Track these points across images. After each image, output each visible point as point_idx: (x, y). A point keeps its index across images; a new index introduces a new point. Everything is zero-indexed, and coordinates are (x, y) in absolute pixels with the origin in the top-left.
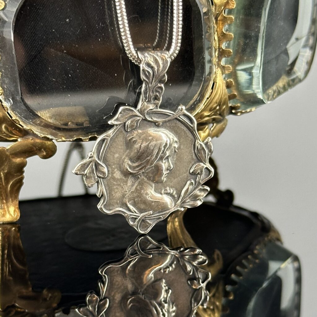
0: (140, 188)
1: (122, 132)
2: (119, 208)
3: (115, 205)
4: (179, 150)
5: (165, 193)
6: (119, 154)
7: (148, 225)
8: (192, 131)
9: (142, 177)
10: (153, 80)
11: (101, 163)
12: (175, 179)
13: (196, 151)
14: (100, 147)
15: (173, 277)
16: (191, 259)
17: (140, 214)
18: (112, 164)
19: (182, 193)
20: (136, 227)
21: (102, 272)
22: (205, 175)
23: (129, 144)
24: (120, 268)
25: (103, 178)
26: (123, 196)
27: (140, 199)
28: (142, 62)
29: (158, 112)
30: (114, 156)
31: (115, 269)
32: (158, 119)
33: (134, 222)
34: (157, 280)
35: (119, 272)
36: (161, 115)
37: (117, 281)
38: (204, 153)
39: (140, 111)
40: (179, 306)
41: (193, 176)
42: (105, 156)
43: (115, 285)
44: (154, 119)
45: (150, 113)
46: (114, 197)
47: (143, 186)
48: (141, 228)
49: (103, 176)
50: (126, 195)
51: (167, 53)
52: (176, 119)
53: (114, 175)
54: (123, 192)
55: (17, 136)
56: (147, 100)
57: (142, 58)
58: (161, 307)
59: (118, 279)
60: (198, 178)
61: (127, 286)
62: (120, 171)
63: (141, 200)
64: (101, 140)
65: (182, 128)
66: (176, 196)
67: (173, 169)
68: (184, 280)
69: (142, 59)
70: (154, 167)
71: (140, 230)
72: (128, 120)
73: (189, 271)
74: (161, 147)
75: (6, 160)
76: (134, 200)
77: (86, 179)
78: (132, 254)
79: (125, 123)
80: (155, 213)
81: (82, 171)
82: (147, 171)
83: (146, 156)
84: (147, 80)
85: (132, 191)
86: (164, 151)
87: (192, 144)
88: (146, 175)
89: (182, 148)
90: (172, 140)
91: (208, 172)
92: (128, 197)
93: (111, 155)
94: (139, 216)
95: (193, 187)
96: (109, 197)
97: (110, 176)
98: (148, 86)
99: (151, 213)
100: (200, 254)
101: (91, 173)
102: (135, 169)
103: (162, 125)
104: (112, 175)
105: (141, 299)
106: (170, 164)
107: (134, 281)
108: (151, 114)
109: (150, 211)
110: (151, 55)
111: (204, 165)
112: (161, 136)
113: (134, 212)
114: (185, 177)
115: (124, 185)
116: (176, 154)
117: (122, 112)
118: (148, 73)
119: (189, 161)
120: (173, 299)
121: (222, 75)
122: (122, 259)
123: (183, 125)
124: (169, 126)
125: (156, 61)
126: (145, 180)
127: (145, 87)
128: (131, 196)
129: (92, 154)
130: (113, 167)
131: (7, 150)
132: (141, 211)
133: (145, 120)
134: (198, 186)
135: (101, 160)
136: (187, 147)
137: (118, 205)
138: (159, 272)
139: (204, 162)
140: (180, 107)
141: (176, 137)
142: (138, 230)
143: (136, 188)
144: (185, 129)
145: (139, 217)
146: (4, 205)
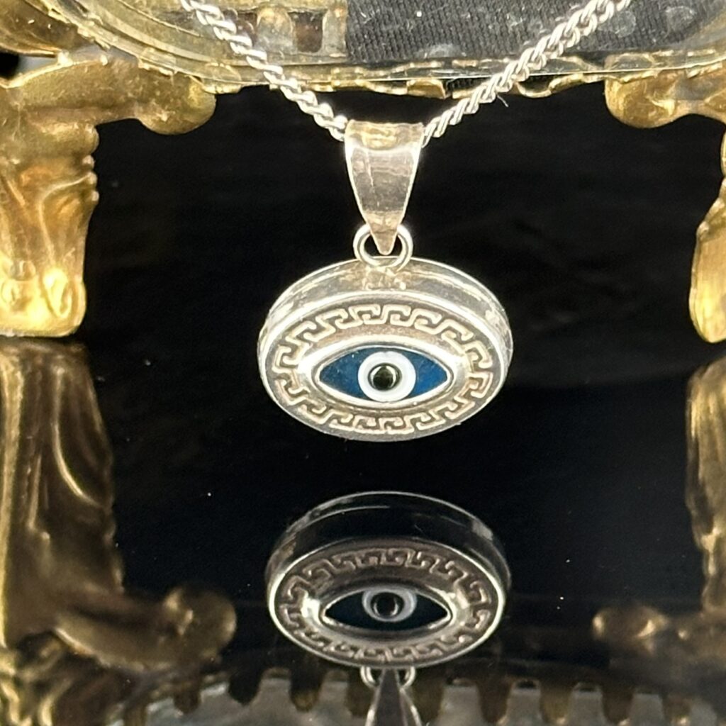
55: (52, 45)
131: (13, 91)
146: (24, 265)
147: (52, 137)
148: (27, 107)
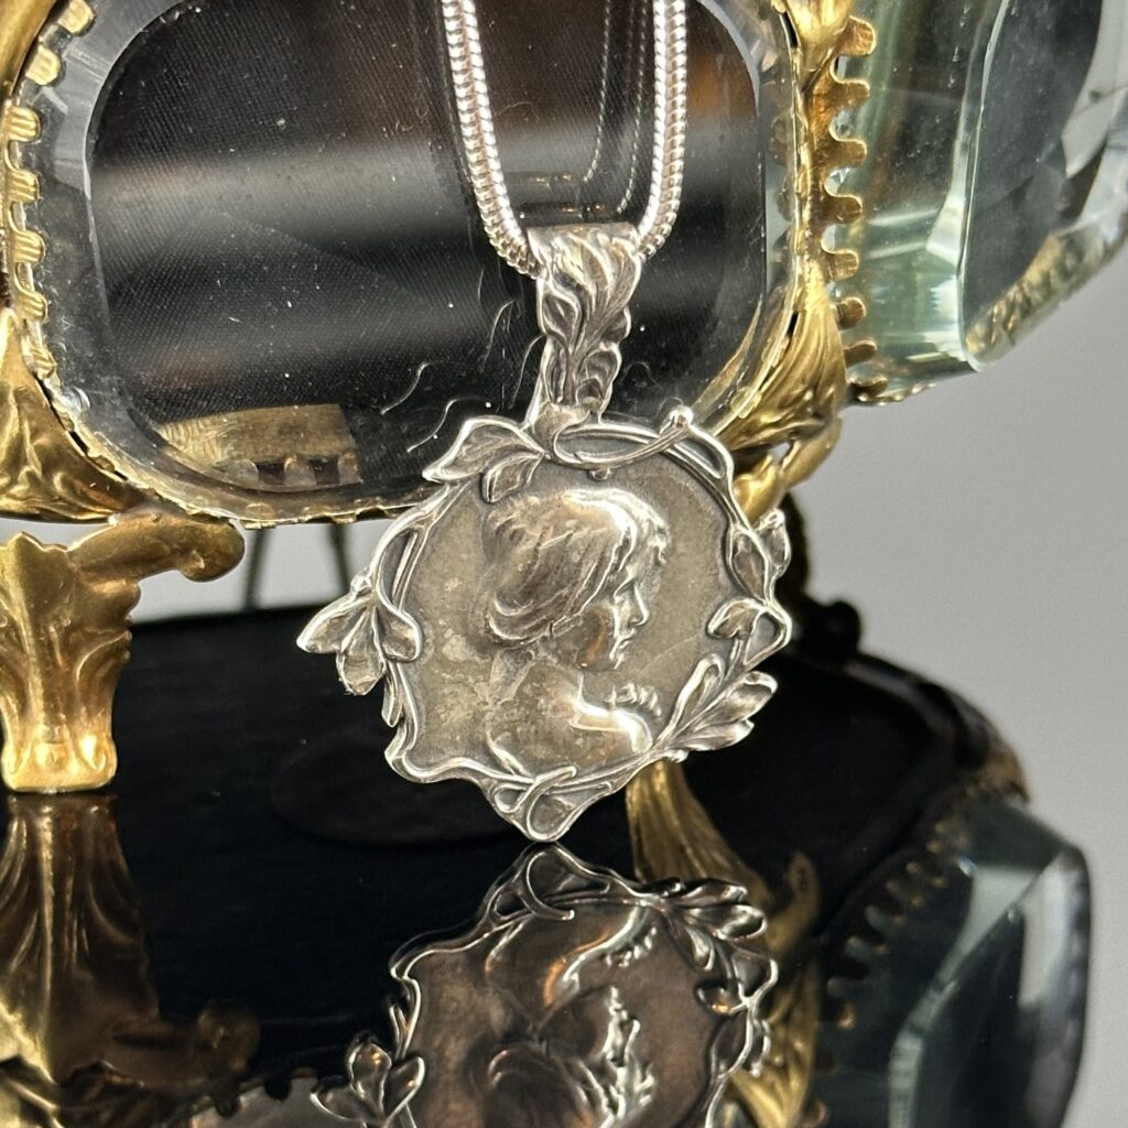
0: (533, 689)
1: (472, 503)
2: (461, 759)
3: (445, 750)
4: (672, 559)
5: (619, 705)
6: (461, 579)
7: (560, 811)
8: (718, 494)
9: (542, 653)
10: (580, 330)
11: (398, 613)
12: (654, 654)
13: (729, 560)
14: (395, 557)
15: (645, 980)
16: (709, 919)
17: (534, 778)
18: (438, 613)
19: (679, 701)
20: (517, 820)
21: (400, 972)
22: (760, 637)
23: (498, 542)
24: (462, 958)
25: (403, 662)
26: (477, 718)
27: (533, 728)
28: (544, 273)
29: (599, 434)
30: (442, 587)
31: (444, 962)
32: (599, 457)
33: (512, 803)
34: (593, 991)
35: (459, 970)
36: (609, 443)
37: (453, 999)
38: (757, 567)
39: (534, 432)
40: (667, 1074)
41: (720, 645)
42: (414, 588)
43: (446, 1012)
44: (582, 457)
45: (570, 437)
46: (443, 722)
47: (545, 685)
48: (536, 823)
49: (407, 654)
50: (483, 714)
51: (633, 233)
52: (663, 454)
53: (445, 650)
54: (474, 704)
55: (106, 507)
56: (560, 399)
57: (541, 256)
58: (604, 1081)
59: (457, 992)
60: (735, 648)
61: (487, 1015)
62: (466, 635)
63: (536, 732)
64: (397, 536)
65: (680, 485)
66: (659, 712)
67: (650, 624)
68: (683, 987)
69: (545, 261)
70: (585, 619)
71: (534, 829)
72: (493, 464)
73: (701, 958)
74: (607, 554)
75: (67, 586)
76: (512, 730)
77: (344, 669)
78: (505, 911)
79: (482, 475)
80: (587, 771)
81: (333, 642)
82: (560, 634)
83: (554, 583)
84: (559, 331)
85: (507, 702)
86: (616, 566)
87: (715, 538)
88: (553, 645)
89: (682, 551)
90: (645, 526)
91: (772, 627)
92: (492, 720)
93: (433, 582)
94: (530, 785)
95: (719, 679)
96: (427, 724)
97: (430, 652)
98: (562, 351)
99: (571, 772)
100: (740, 899)
101: (362, 646)
102: (516, 629)
103: (612, 478)
104: (436, 650)
105: (536, 1055)
106: (637, 606)
107: (513, 999)
108: (572, 442)
109: (568, 765)
110: (575, 244)
111: (757, 606)
112: (609, 513)
113: (512, 771)
114: (693, 649)
115: (476, 682)
116: (660, 570)
117: (473, 439)
118: (563, 307)
119: (705, 594)
120: (645, 1051)
121: (825, 286)
122: (472, 925)
123: (684, 474)
124: (638, 479)
125: (592, 265)
126: (551, 662)
127: (553, 354)
128: (501, 717)
129: (368, 581)
130: (441, 622)
131: (71, 554)
132: (537, 767)
133: (555, 461)
134: (737, 676)
135: (399, 602)
136: (697, 546)
137: (456, 748)
138: (597, 964)
139: (755, 595)
140: (674, 414)
141: (661, 515)
142: (526, 828)
143: (520, 692)
144: (692, 485)
145: (531, 788)
146: (59, 731)
147: (103, 595)
148: (83, 569)
